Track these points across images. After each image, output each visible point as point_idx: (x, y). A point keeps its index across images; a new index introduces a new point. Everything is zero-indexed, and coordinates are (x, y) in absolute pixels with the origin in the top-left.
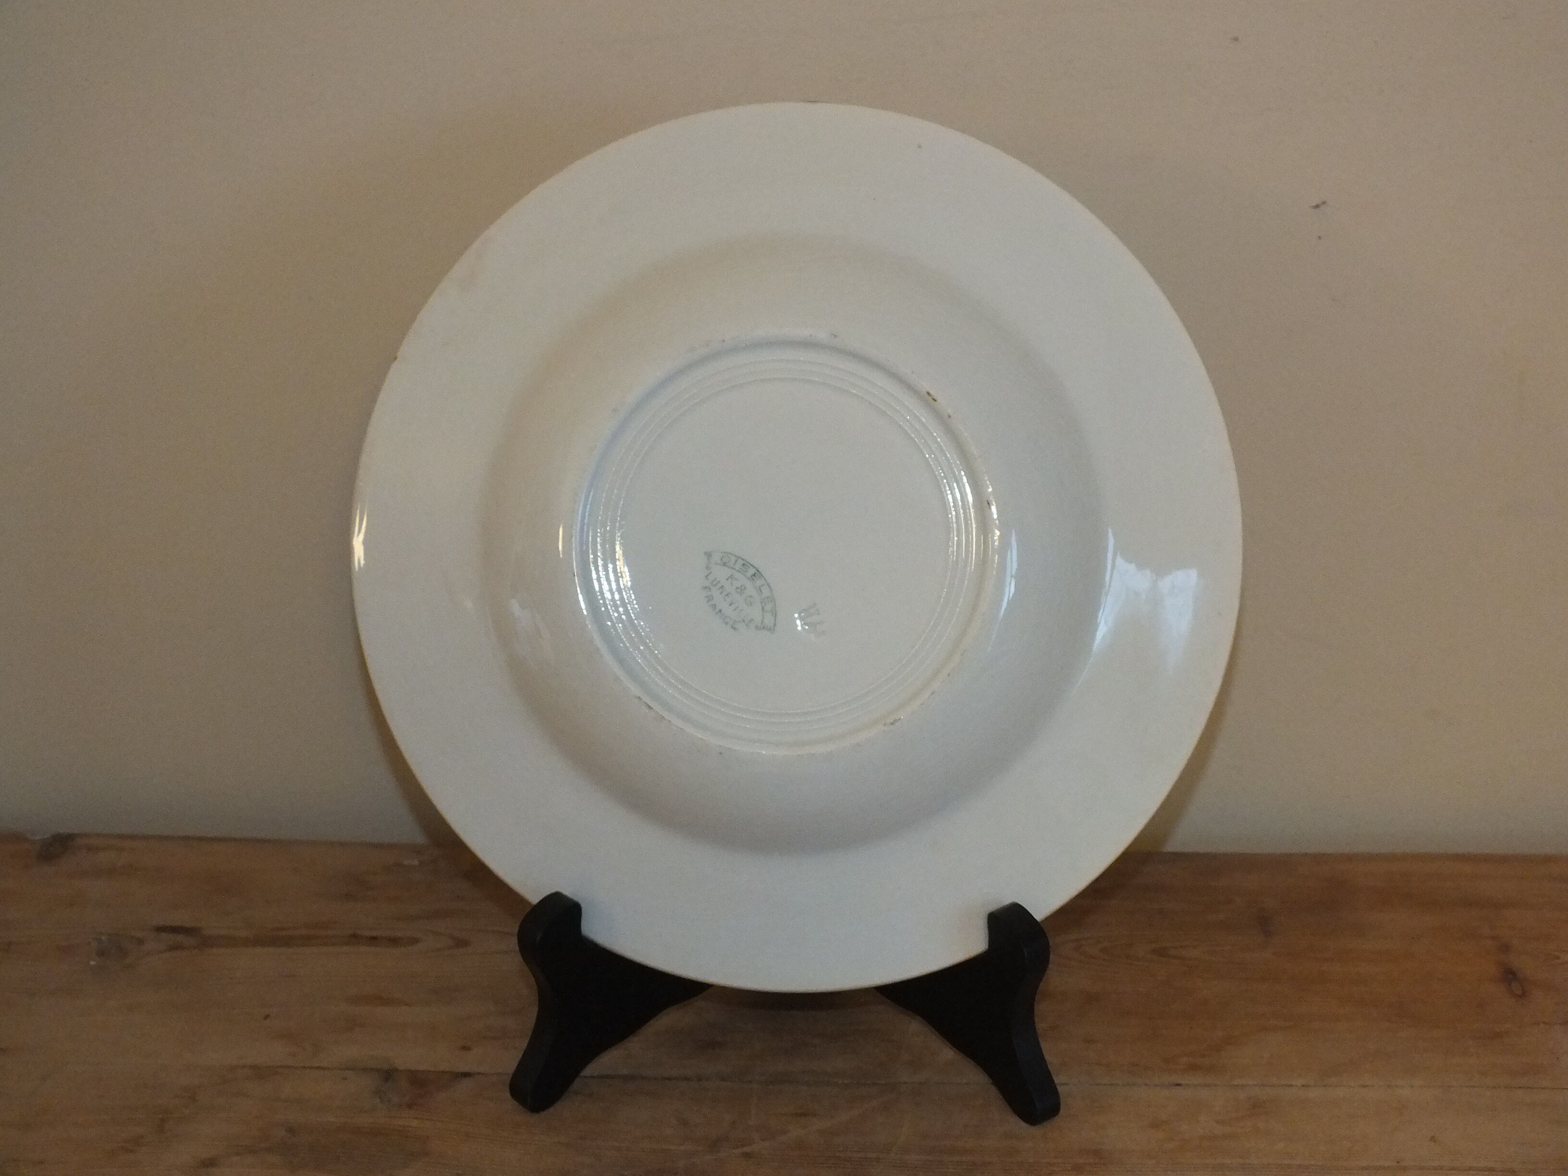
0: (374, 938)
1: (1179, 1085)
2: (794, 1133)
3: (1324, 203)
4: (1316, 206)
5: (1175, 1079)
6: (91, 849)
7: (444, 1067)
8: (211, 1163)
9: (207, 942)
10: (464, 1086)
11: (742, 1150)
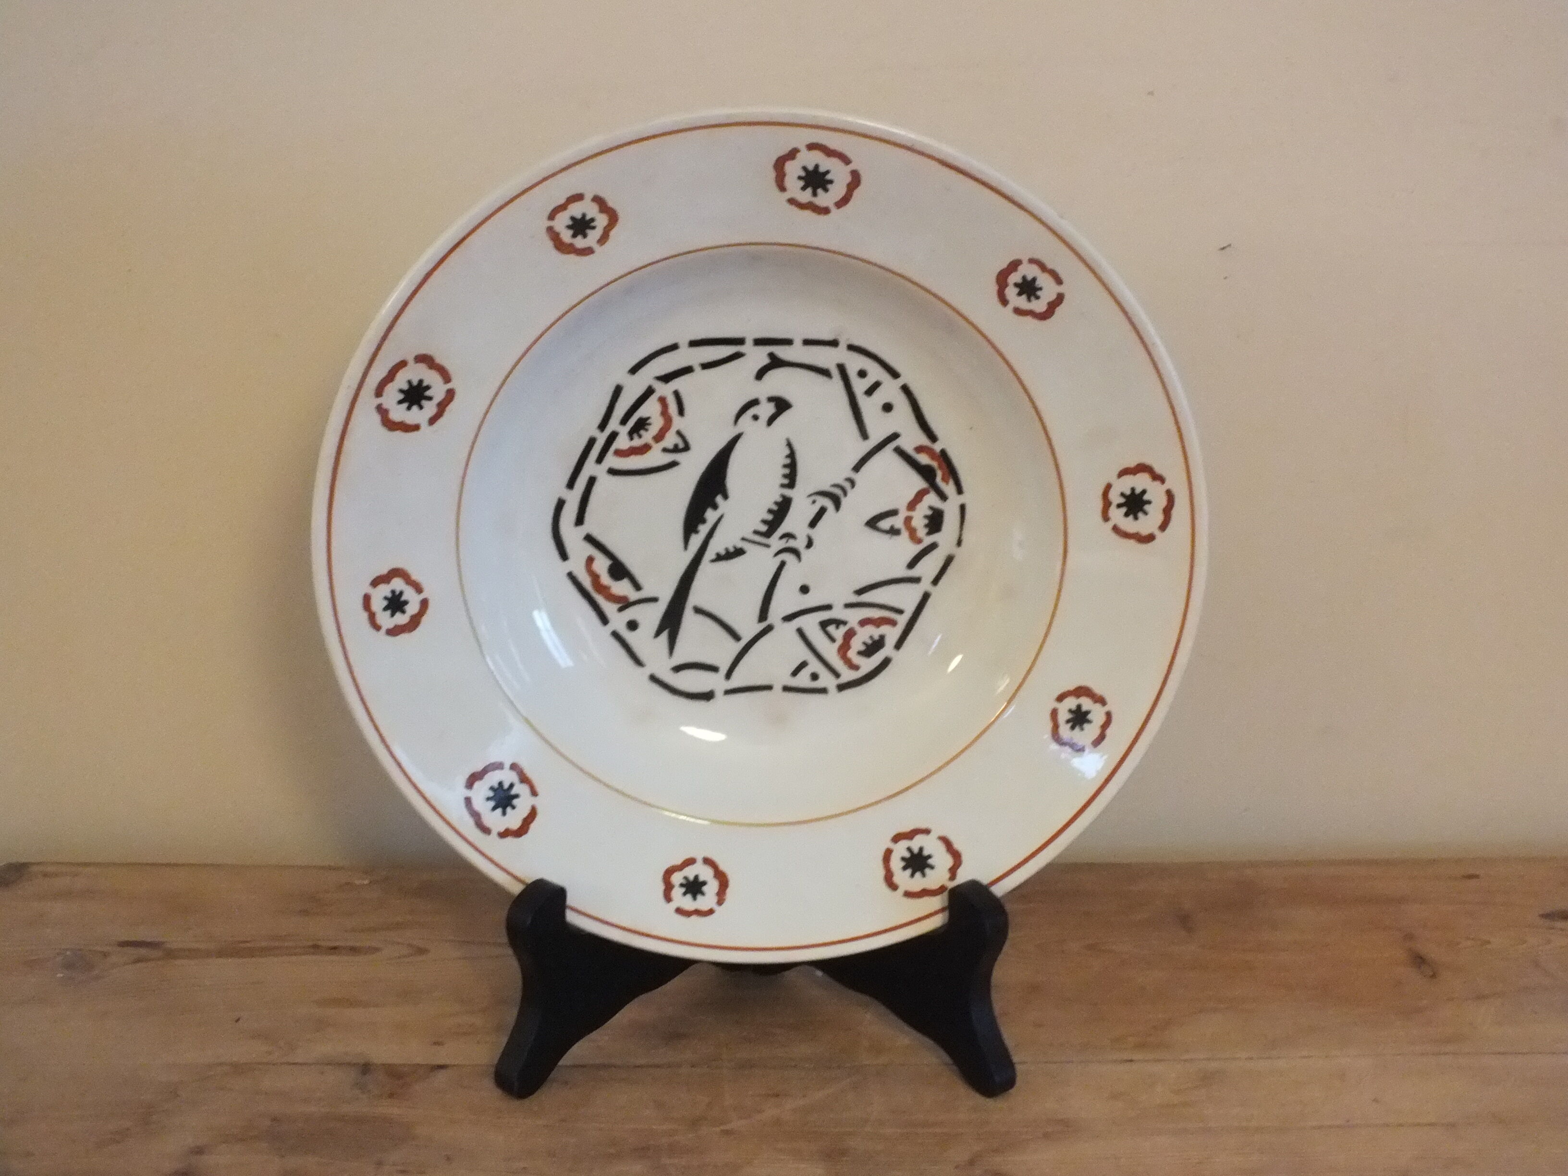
0: (335, 948)
1: (1131, 1061)
2: (770, 1111)
3: (1230, 245)
4: (1223, 248)
5: (1126, 1056)
6: (45, 875)
7: (419, 1060)
8: (199, 1151)
9: (171, 954)
10: (441, 1077)
11: (722, 1128)
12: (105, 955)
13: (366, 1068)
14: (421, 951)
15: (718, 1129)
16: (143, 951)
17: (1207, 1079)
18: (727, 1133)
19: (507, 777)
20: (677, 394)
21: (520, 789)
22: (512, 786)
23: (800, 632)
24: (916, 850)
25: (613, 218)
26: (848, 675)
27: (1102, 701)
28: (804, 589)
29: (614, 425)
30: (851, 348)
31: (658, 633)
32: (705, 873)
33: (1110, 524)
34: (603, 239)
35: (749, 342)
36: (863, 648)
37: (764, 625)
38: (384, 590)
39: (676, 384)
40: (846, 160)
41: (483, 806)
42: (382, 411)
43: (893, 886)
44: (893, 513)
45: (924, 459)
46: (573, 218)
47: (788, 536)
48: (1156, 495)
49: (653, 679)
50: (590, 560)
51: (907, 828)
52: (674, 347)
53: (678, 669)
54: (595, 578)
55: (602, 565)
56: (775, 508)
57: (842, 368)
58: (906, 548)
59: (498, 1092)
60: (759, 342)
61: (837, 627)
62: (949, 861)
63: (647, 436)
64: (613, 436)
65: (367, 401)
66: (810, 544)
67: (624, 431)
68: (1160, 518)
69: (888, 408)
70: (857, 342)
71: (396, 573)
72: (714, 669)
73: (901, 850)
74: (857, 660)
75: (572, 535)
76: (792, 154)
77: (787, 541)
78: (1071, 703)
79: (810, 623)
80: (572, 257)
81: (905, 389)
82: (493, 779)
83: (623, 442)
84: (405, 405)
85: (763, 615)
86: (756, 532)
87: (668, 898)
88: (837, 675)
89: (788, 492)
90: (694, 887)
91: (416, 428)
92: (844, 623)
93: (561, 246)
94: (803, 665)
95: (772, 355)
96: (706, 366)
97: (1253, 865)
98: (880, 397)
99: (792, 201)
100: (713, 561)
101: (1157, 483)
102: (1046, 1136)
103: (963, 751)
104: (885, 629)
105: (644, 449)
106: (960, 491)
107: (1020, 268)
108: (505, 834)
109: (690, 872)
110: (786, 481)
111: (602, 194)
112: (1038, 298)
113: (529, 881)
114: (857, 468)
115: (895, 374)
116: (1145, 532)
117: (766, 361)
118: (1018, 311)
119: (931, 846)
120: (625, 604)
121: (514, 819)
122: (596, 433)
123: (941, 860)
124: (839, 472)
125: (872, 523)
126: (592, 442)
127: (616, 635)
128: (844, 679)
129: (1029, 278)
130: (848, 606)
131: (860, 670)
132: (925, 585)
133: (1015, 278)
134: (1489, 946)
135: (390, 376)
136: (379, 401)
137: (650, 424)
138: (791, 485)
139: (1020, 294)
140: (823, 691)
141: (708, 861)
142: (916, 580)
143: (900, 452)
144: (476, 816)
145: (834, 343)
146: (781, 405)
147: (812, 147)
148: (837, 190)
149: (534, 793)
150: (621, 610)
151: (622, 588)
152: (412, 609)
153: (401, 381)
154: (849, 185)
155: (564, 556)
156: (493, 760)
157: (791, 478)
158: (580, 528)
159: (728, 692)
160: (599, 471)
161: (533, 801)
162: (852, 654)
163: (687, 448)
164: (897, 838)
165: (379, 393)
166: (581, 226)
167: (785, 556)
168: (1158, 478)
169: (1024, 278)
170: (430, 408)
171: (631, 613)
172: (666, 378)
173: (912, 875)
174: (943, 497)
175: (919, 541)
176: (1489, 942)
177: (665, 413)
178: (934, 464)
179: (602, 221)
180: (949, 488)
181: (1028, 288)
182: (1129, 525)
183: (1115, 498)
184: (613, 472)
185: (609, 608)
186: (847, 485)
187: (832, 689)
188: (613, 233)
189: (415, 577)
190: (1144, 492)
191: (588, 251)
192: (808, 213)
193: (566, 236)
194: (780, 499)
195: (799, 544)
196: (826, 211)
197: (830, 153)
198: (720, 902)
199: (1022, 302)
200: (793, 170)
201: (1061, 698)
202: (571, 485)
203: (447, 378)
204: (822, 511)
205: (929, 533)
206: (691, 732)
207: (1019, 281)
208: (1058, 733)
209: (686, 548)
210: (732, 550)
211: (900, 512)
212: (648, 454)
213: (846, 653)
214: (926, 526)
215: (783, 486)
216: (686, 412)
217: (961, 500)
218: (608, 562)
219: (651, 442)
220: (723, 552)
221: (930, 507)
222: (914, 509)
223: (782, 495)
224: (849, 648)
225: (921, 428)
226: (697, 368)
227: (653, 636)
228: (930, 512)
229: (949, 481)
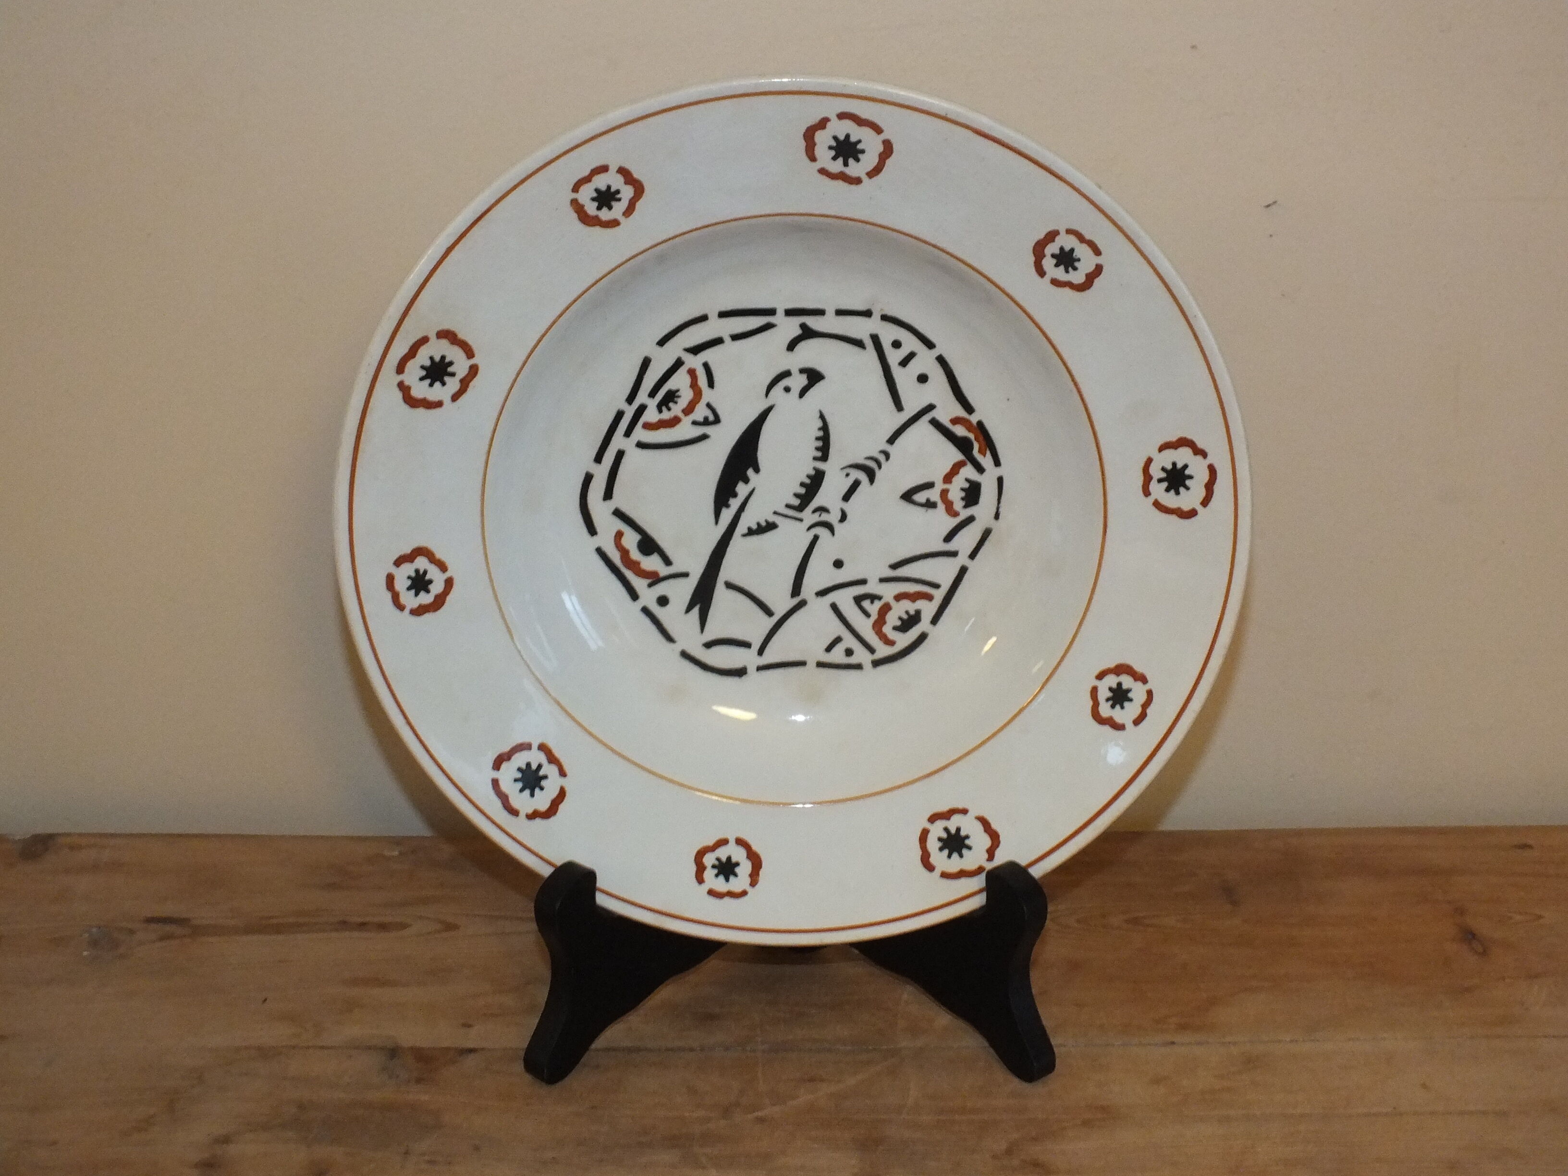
0: (363, 924)
1: (1173, 1043)
2: (804, 1097)
3: (1275, 202)
4: (1268, 206)
5: (1169, 1038)
6: (72, 848)
7: (446, 1044)
8: (225, 1140)
9: (197, 931)
10: (470, 1061)
11: (756, 1114)
12: (132, 932)
13: (393, 1052)
14: (450, 927)
15: (750, 1116)
16: (169, 928)
17: (1251, 1062)
18: (761, 1120)
19: (535, 757)
20: (706, 366)
21: (548, 769)
22: (540, 767)
23: (834, 607)
24: (953, 831)
25: (639, 189)
26: (883, 651)
27: (1143, 679)
28: (838, 564)
29: (642, 397)
30: (885, 318)
31: (689, 609)
32: (738, 854)
33: (1151, 499)
34: (629, 211)
35: (780, 312)
36: (899, 623)
37: (796, 601)
38: (408, 569)
39: (707, 355)
40: (878, 130)
41: (510, 788)
42: (404, 388)
43: (930, 868)
44: (929, 485)
45: (960, 431)
46: (597, 190)
47: (822, 509)
48: (1198, 470)
49: (685, 655)
50: (619, 535)
51: (944, 808)
52: (704, 318)
53: (708, 645)
54: (625, 554)
55: (631, 540)
56: (808, 481)
57: (875, 339)
58: (943, 522)
59: (528, 1077)
60: (789, 313)
61: (872, 602)
62: (987, 842)
63: (676, 409)
64: (642, 409)
65: (389, 378)
66: (844, 517)
67: (652, 404)
68: (1203, 493)
69: (923, 379)
70: (890, 313)
71: (420, 551)
72: (747, 645)
73: (937, 830)
74: (892, 635)
75: (600, 510)
76: (823, 123)
77: (820, 515)
78: (1111, 681)
79: (844, 599)
80: (597, 230)
81: (941, 360)
82: (520, 760)
83: (651, 415)
84: (428, 381)
85: (796, 589)
86: (788, 506)
87: (700, 880)
88: (872, 651)
89: (821, 465)
90: (727, 869)
91: (439, 404)
92: (879, 598)
93: (586, 219)
94: (838, 640)
95: (803, 326)
96: (735, 337)
97: (1299, 833)
98: (915, 367)
99: (823, 171)
100: (744, 535)
101: (1199, 458)
102: (1086, 1123)
103: (1001, 730)
104: (921, 604)
105: (674, 422)
106: (997, 463)
107: (1057, 239)
108: (534, 815)
109: (723, 853)
110: (819, 454)
111: (627, 166)
112: (1075, 269)
113: (559, 863)
114: (891, 441)
115: (930, 345)
116: (1186, 508)
117: (798, 332)
118: (1055, 282)
119: (968, 826)
120: (655, 579)
121: (542, 800)
122: (624, 406)
123: (979, 841)
124: (873, 445)
125: (908, 496)
126: (620, 415)
127: (646, 611)
128: (879, 655)
129: (1067, 248)
130: (883, 580)
131: (896, 646)
132: (962, 559)
133: (1052, 249)
134: (1541, 921)
135: (412, 353)
136: (400, 378)
137: (679, 397)
138: (824, 458)
139: (1057, 265)
140: (859, 667)
141: (740, 842)
142: (954, 554)
143: (935, 423)
144: (504, 799)
145: (868, 314)
146: (814, 377)
147: (842, 116)
148: (869, 160)
149: (563, 773)
150: (650, 585)
151: (652, 563)
152: (437, 588)
153: (423, 357)
154: (880, 155)
155: (592, 530)
156: (520, 741)
157: (824, 450)
158: (608, 502)
159: (759, 669)
160: (628, 445)
161: (562, 781)
162: (887, 629)
163: (717, 420)
164: (933, 819)
165: (400, 369)
166: (606, 198)
167: (819, 530)
168: (1201, 453)
169: (1062, 249)
170: (453, 384)
171: (662, 589)
172: (695, 350)
173: (949, 856)
174: (980, 469)
175: (956, 514)
176: (1540, 917)
177: (694, 385)
178: (971, 436)
179: (627, 193)
180: (986, 461)
181: (1066, 259)
182: (1170, 500)
183: (1156, 472)
184: (641, 445)
185: (639, 584)
186: (882, 458)
187: (867, 665)
188: (639, 205)
189: (439, 555)
190: (1186, 466)
191: (614, 223)
192: (840, 184)
193: (591, 208)
194: (813, 473)
195: (833, 517)
196: (858, 181)
197: (860, 121)
198: (753, 884)
199: (1060, 273)
200: (823, 139)
201: (1100, 676)
202: (598, 459)
203: (469, 353)
204: (856, 484)
205: (965, 507)
206: (723, 710)
207: (1057, 252)
208: (1098, 712)
209: (717, 522)
210: (764, 524)
211: (936, 485)
212: (678, 427)
213: (882, 628)
214: (963, 499)
215: (815, 459)
216: (716, 384)
217: (998, 472)
218: (637, 537)
219: (681, 415)
220: (754, 527)
221: (967, 480)
222: (950, 482)
223: (815, 469)
224: (885, 623)
225: (957, 399)
226: (727, 339)
227: (684, 611)
228: (967, 485)
229: (986, 453)
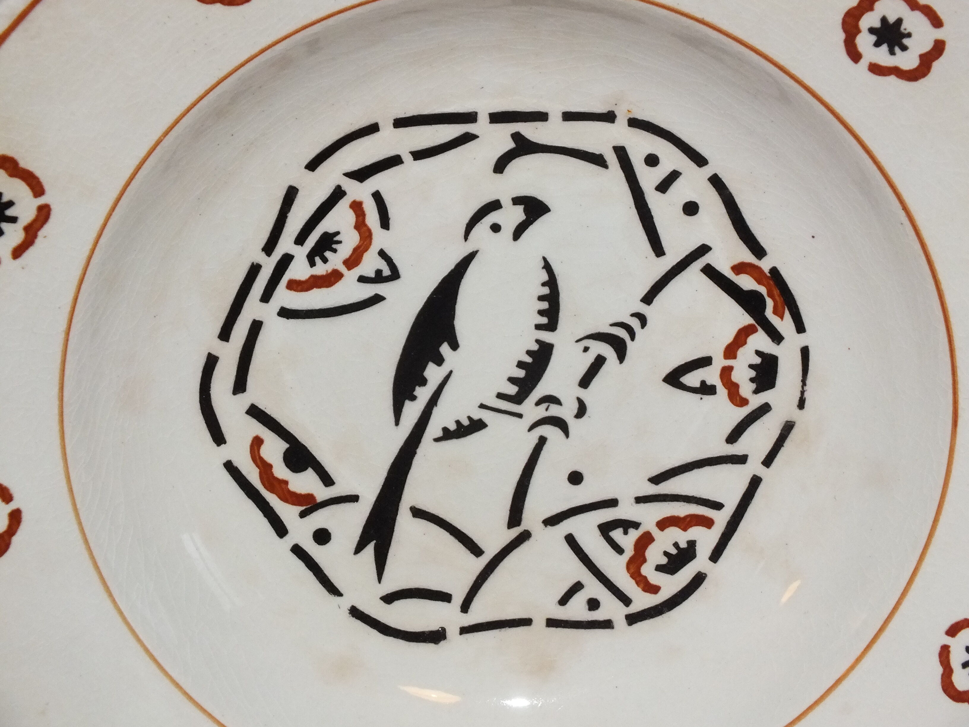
20: (377, 196)
23: (571, 540)
30: (634, 123)
31: (359, 549)
35: (483, 118)
36: (664, 561)
37: (515, 532)
44: (706, 362)
47: (550, 400)
49: (355, 612)
50: (257, 442)
52: (373, 129)
53: (389, 599)
56: (528, 360)
61: (626, 533)
64: (287, 260)
72: (445, 597)
74: (655, 578)
77: (547, 408)
78: (968, 638)
80: (217, 9)
85: (515, 516)
86: (501, 396)
88: (626, 601)
89: (546, 336)
92: (636, 525)
94: (577, 587)
95: (517, 137)
96: (418, 155)
100: (437, 440)
103: (811, 708)
106: (800, 328)
110: (544, 320)
112: (904, 48)
114: (648, 299)
117: (510, 145)
118: (875, 69)
122: (260, 258)
127: (298, 551)
128: (636, 607)
129: (892, 19)
130: (639, 500)
133: (870, 20)
138: (552, 325)
139: (877, 44)
140: (607, 624)
142: (741, 459)
146: (534, 209)
150: (303, 515)
157: (551, 315)
158: (240, 396)
159: (464, 630)
163: (395, 275)
167: (547, 430)
169: (884, 20)
170: (14, 234)
175: (743, 402)
181: (891, 35)
186: (635, 323)
187: (620, 621)
194: (535, 347)
199: (882, 56)
201: (953, 631)
203: (37, 188)
204: (600, 361)
205: (756, 392)
206: (413, 691)
207: (877, 24)
208: (952, 683)
209: (397, 423)
210: (466, 422)
211: (714, 362)
212: (339, 286)
213: (640, 569)
214: (752, 380)
215: (538, 327)
216: (392, 223)
217: (802, 340)
218: (284, 446)
219: (343, 269)
220: (452, 427)
221: (758, 353)
222: (735, 357)
223: (537, 341)
224: (644, 561)
225: (741, 238)
226: (407, 158)
227: (353, 550)
228: (757, 360)
229: (784, 313)
